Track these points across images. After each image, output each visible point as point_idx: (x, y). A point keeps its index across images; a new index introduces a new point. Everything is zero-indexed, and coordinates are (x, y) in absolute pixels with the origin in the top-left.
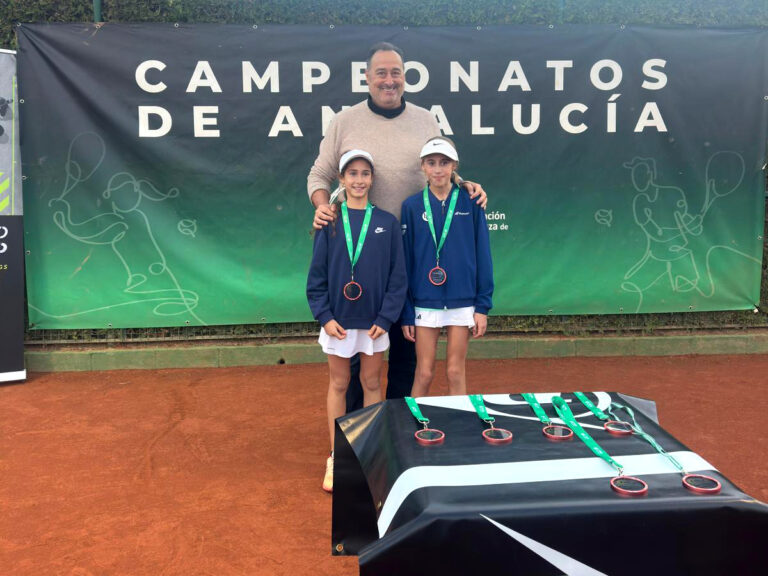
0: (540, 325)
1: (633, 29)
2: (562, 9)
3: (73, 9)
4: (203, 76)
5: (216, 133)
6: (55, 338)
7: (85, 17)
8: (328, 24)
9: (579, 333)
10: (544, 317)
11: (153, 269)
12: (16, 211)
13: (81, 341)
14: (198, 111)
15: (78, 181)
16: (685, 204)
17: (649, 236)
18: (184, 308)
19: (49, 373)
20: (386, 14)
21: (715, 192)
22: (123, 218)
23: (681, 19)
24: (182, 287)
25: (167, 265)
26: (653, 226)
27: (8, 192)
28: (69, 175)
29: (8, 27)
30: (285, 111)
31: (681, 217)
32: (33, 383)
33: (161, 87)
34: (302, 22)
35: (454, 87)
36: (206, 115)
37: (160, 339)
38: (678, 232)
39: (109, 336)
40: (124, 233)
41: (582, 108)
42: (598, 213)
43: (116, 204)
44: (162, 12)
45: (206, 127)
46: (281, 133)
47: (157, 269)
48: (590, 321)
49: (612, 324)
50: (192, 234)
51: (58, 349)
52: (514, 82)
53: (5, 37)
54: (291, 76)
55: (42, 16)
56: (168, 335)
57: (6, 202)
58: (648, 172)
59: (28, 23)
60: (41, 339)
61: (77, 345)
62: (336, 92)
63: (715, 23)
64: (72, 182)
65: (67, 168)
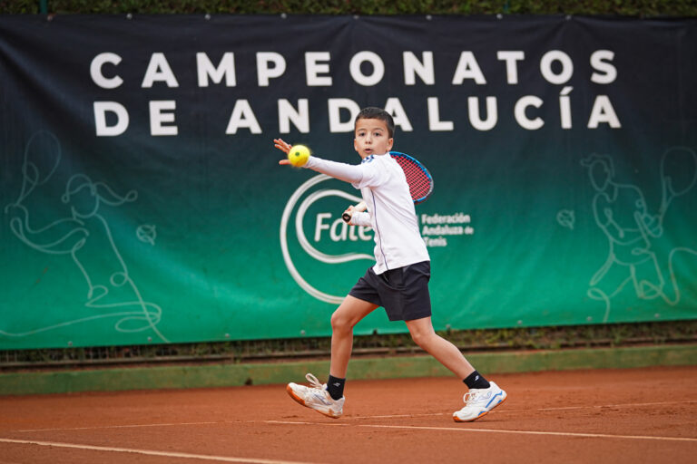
0: (510, 338)
1: (579, 19)
4: (159, 69)
5: (173, 131)
8: (279, 14)
9: (548, 348)
10: (513, 329)
11: (114, 280)
14: (155, 106)
15: (35, 184)
16: (644, 205)
17: (611, 239)
18: (146, 323)
21: (671, 190)
22: (82, 223)
23: (624, 10)
24: (145, 300)
25: (129, 275)
26: (614, 228)
28: (26, 177)
30: (242, 106)
31: (640, 217)
33: (116, 82)
34: (253, 13)
35: (410, 80)
36: (163, 111)
37: (120, 360)
38: (639, 234)
40: (84, 241)
41: (536, 102)
42: (560, 215)
43: (76, 209)
45: (164, 124)
46: (239, 129)
47: (119, 279)
48: (558, 334)
49: (581, 336)
50: (152, 241)
52: (469, 75)
54: (246, 68)
56: (127, 355)
58: (606, 170)
61: (35, 367)
62: (292, 85)
63: (657, 14)
64: (29, 185)
65: (24, 170)
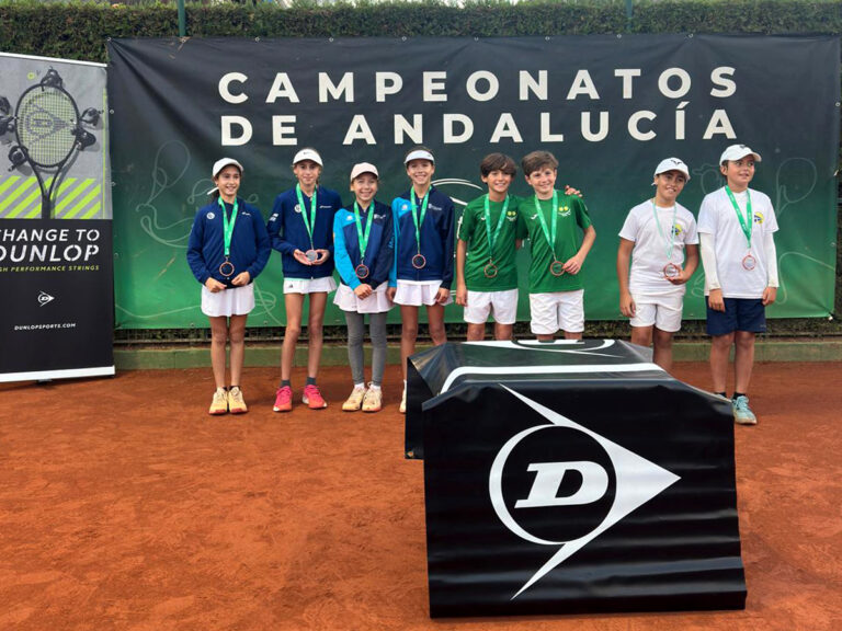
0: (609, 330)
1: (703, 37)
2: (630, 18)
3: (159, 24)
4: (282, 87)
5: (293, 142)
6: (139, 338)
7: (170, 31)
8: (401, 36)
10: (614, 322)
12: (106, 215)
13: (164, 341)
14: (277, 120)
15: (164, 187)
18: (263, 309)
19: (135, 370)
20: (457, 25)
21: (785, 198)
23: (749, 27)
24: (261, 289)
27: (100, 197)
28: (155, 181)
29: (99, 42)
30: (359, 120)
32: (120, 379)
33: (242, 98)
34: (376, 35)
35: (524, 96)
36: (284, 125)
39: (191, 336)
41: (651, 116)
44: (243, 27)
45: (285, 136)
46: (355, 140)
51: (143, 348)
52: (583, 91)
53: (96, 51)
54: (365, 86)
55: (131, 31)
57: (97, 207)
58: (718, 178)
59: (117, 37)
60: (126, 339)
61: (160, 344)
62: (408, 101)
63: (784, 30)
64: (158, 188)
65: (154, 174)
